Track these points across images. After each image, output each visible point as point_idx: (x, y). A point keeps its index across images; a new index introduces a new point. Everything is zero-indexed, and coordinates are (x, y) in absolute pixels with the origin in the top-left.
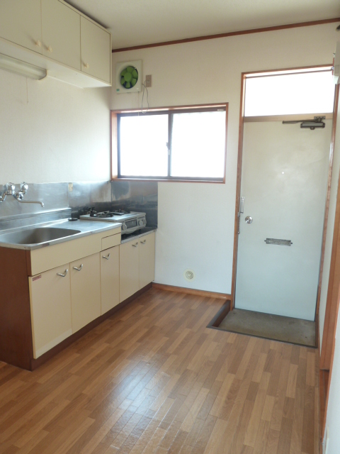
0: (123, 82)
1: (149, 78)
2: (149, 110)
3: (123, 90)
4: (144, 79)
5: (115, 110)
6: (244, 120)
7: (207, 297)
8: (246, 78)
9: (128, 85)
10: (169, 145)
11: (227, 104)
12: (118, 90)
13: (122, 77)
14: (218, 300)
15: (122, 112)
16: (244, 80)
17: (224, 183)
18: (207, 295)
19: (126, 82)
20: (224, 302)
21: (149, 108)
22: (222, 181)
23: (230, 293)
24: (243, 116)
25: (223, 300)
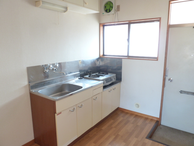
0: (106, 10)
1: (118, 7)
2: (118, 23)
3: (106, 13)
4: (116, 8)
5: (102, 24)
6: (169, 26)
7: (146, 118)
8: (172, 3)
9: (108, 11)
10: (128, 40)
11: (160, 18)
12: (103, 14)
13: (105, 7)
14: (152, 120)
15: (105, 24)
16: (170, 4)
17: (157, 60)
18: (147, 117)
19: (107, 9)
20: (155, 122)
21: (118, 22)
22: (156, 59)
23: (158, 117)
24: (169, 24)
25: (155, 120)
